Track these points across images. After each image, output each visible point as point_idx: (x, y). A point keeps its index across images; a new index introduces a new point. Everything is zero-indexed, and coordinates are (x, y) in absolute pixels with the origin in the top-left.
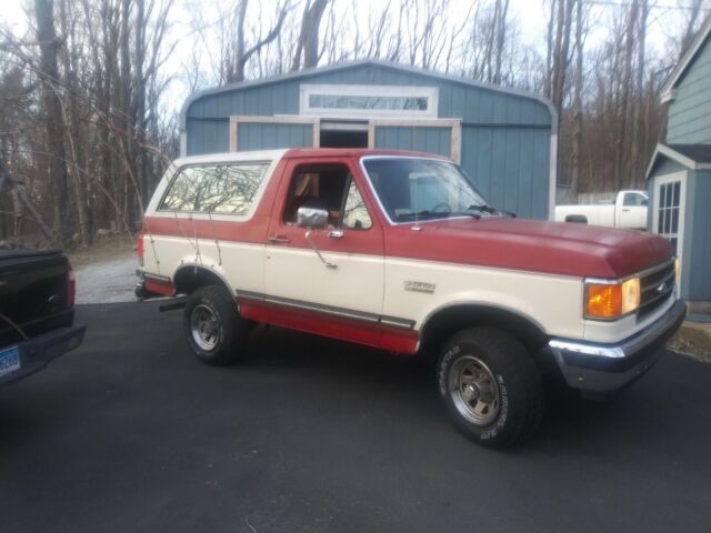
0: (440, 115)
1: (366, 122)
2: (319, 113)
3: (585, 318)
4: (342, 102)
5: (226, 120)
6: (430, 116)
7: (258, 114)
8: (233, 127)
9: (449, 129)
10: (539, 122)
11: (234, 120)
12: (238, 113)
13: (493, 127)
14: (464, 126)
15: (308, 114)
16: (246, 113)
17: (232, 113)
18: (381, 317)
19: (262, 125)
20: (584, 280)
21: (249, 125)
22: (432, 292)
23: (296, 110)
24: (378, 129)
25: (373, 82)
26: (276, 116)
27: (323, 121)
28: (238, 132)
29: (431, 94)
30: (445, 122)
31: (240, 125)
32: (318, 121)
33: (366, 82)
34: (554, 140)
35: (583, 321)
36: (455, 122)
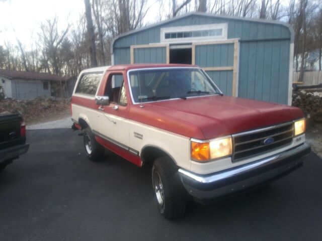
0: (229, 37)
1: (191, 44)
2: (169, 41)
3: (192, 160)
4: (180, 35)
5: (129, 48)
6: (223, 38)
7: (143, 44)
8: (132, 51)
9: (233, 44)
10: (283, 36)
11: (132, 47)
12: (134, 44)
13: (257, 41)
14: (241, 42)
15: (165, 42)
16: (138, 44)
17: (132, 44)
18: (129, 148)
19: (144, 49)
20: (190, 139)
21: (139, 49)
22: (142, 139)
23: (159, 41)
24: (197, 47)
25: (195, 24)
26: (150, 44)
27: (171, 45)
28: (134, 53)
29: (224, 27)
30: (231, 41)
31: (134, 49)
32: (168, 45)
33: (191, 24)
34: (292, 46)
35: (190, 161)
36: (236, 40)
